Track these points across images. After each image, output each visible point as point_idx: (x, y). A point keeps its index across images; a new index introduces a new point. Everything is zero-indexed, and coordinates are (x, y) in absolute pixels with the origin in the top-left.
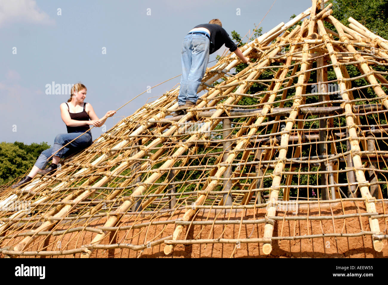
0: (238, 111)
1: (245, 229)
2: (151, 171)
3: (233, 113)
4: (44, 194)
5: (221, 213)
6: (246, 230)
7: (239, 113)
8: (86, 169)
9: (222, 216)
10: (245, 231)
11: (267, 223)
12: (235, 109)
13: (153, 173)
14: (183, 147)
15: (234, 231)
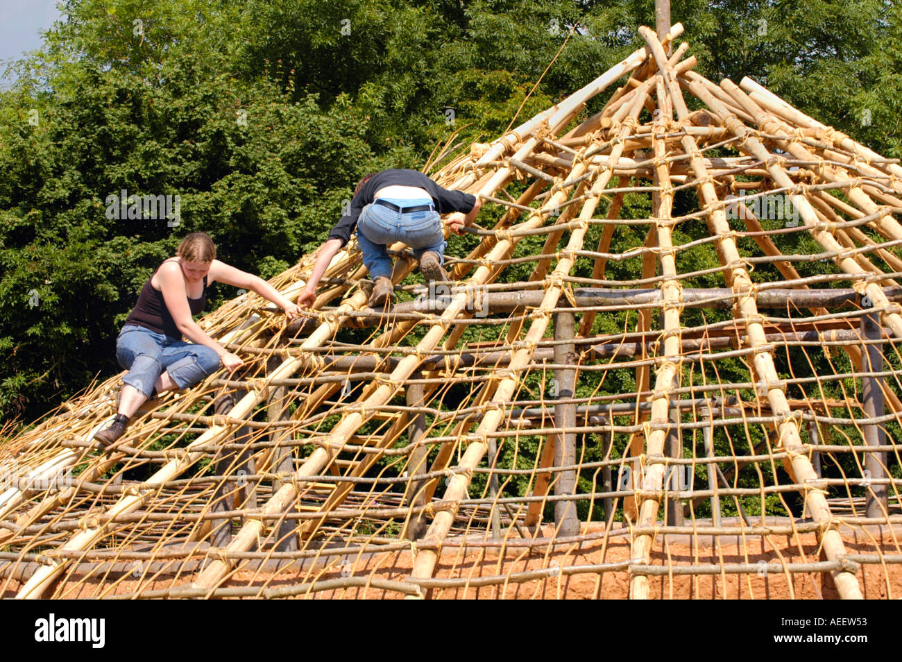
0: (595, 294)
1: (764, 584)
2: (464, 438)
3: (584, 298)
4: (134, 492)
5: (703, 546)
6: (767, 586)
7: (599, 298)
8: (219, 430)
9: (708, 553)
10: (764, 589)
11: (844, 570)
12: (587, 290)
13: (471, 442)
14: (511, 378)
15: (739, 590)
